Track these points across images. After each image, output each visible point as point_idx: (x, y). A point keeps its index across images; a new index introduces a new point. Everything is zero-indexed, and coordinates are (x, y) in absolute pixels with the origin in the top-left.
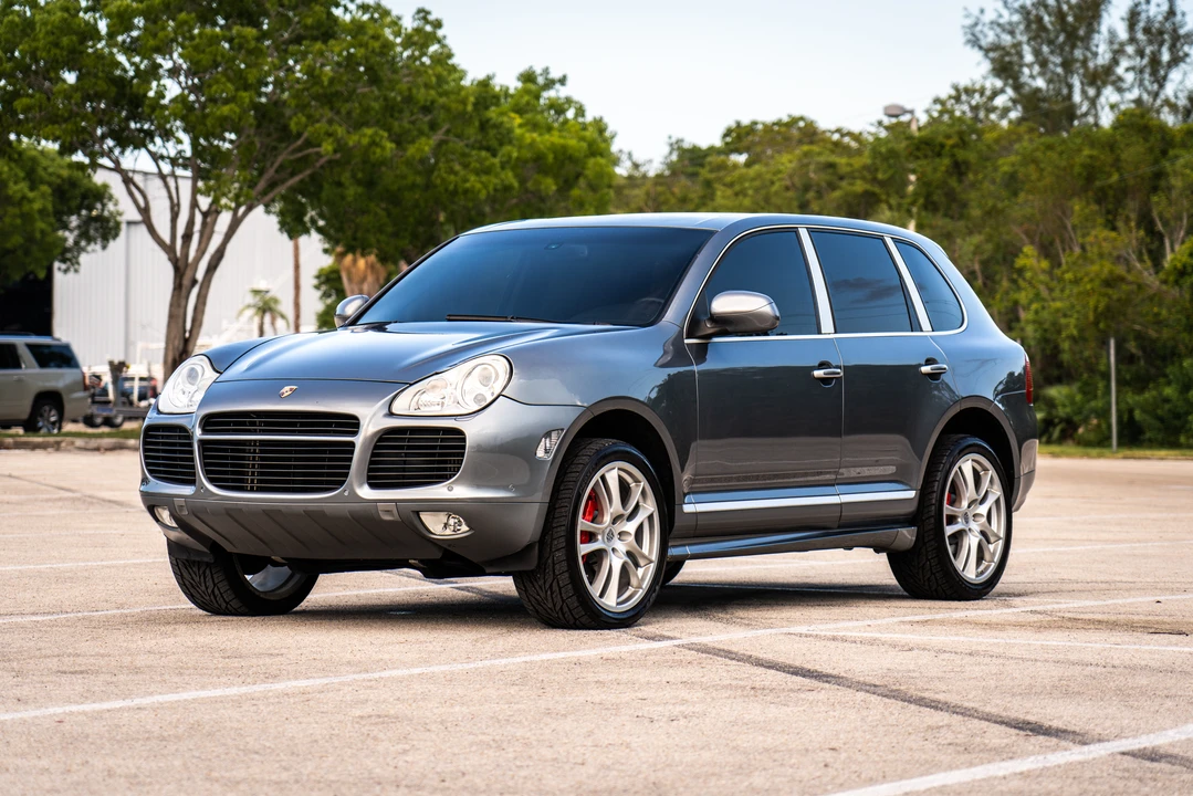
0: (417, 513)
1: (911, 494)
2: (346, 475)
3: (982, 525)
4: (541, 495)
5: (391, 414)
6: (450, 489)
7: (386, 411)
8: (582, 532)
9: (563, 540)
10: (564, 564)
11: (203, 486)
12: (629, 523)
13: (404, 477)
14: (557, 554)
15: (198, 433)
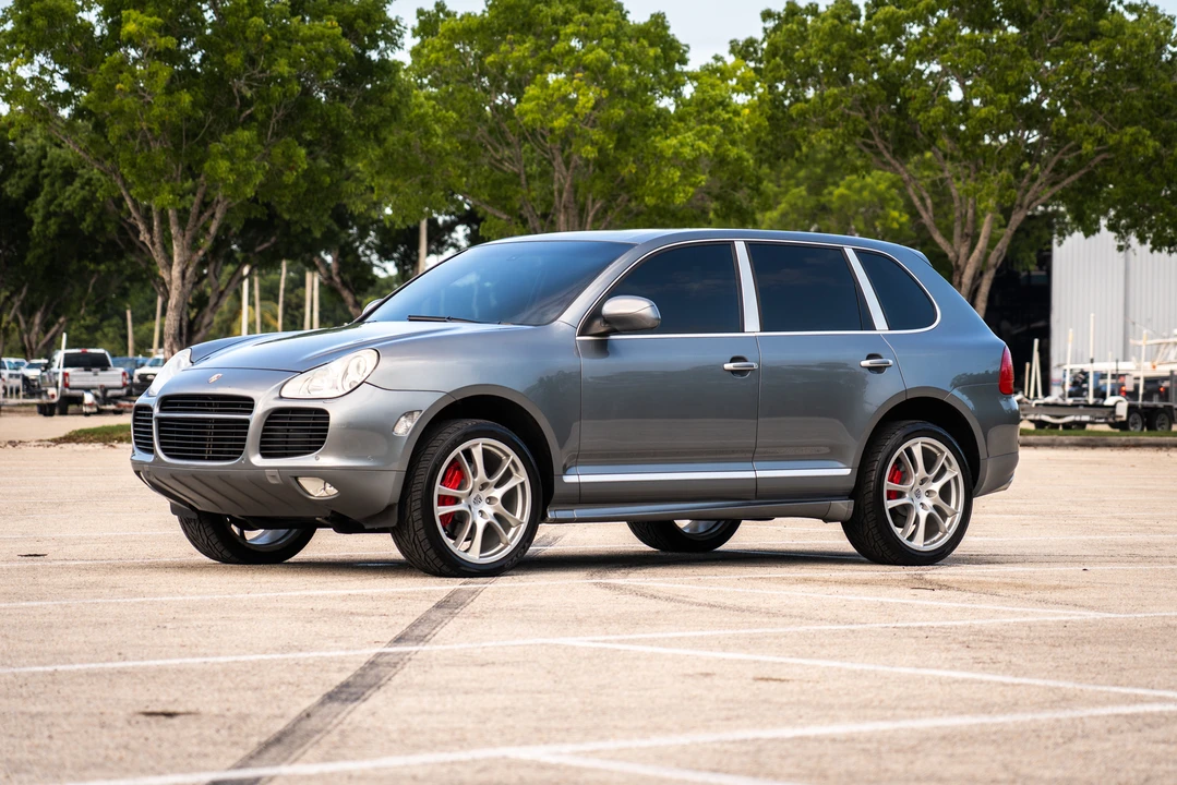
0: (296, 478)
1: (847, 472)
2: (243, 446)
3: (935, 500)
4: (400, 464)
5: (281, 397)
6: (317, 458)
7: (278, 395)
8: (439, 496)
9: (419, 502)
10: (421, 522)
11: (157, 456)
12: (496, 490)
13: (286, 449)
14: (415, 514)
15: (156, 411)
